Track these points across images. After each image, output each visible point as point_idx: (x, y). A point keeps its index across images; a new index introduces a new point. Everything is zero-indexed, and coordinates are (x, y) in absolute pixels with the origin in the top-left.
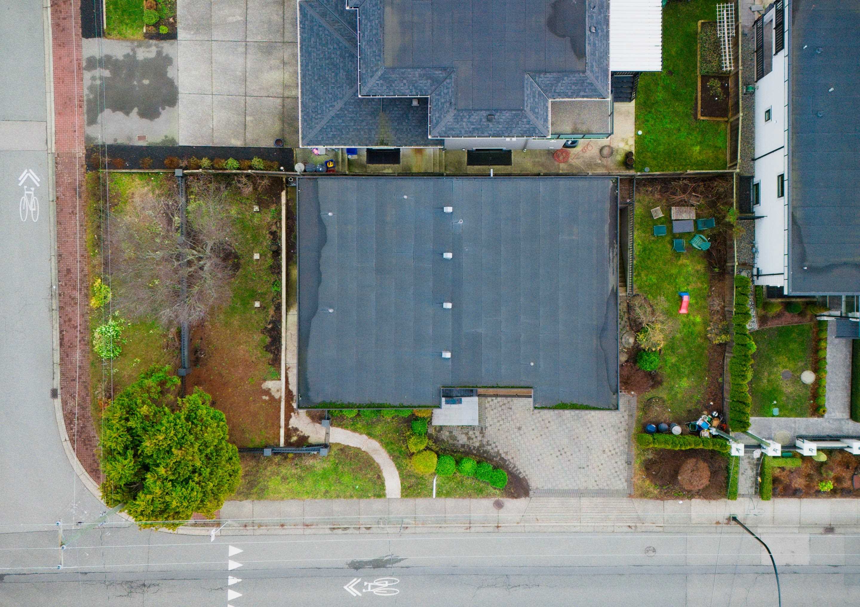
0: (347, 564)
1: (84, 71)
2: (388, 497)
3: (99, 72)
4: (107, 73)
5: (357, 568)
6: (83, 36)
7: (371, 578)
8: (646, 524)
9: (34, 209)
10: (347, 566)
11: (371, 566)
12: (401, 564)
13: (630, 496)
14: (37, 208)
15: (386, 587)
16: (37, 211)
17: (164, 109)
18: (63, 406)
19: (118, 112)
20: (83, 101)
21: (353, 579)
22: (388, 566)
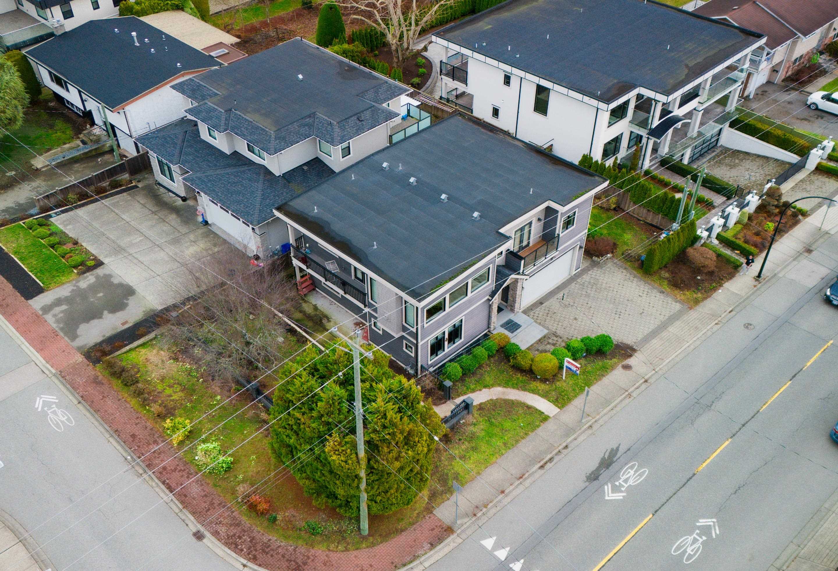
0: (585, 482)
1: (44, 316)
2: (551, 416)
3: (57, 310)
4: (64, 307)
5: (596, 478)
6: (27, 299)
7: (615, 476)
8: (723, 316)
9: (66, 417)
10: (587, 483)
11: (604, 469)
12: (621, 450)
13: (691, 308)
14: (67, 415)
15: (634, 475)
16: (69, 417)
17: (128, 300)
18: (216, 538)
19: (92, 321)
20: (56, 331)
21: (604, 488)
22: (615, 459)
